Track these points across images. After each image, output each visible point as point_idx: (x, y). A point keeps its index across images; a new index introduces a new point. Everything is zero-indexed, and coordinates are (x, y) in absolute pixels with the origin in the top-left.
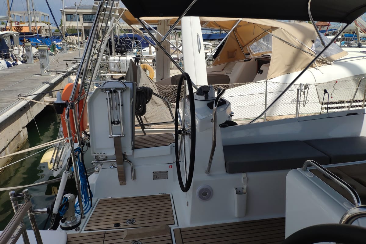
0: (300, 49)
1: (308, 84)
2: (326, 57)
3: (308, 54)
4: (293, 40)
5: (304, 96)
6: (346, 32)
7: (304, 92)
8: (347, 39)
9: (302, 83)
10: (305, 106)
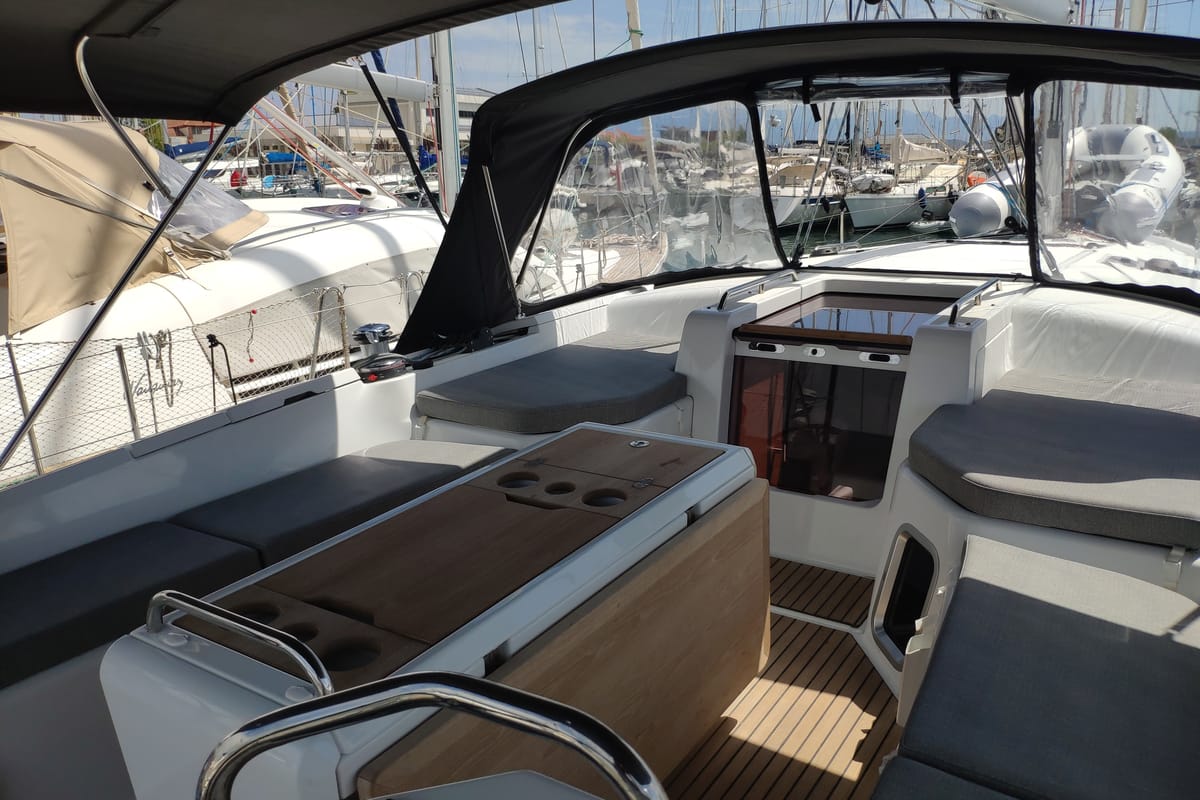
0: (111, 217)
1: (164, 330)
2: (205, 235)
3: (142, 229)
4: (77, 184)
5: (163, 372)
6: (271, 148)
7: (159, 360)
8: (277, 167)
9: (144, 333)
10: (175, 404)
